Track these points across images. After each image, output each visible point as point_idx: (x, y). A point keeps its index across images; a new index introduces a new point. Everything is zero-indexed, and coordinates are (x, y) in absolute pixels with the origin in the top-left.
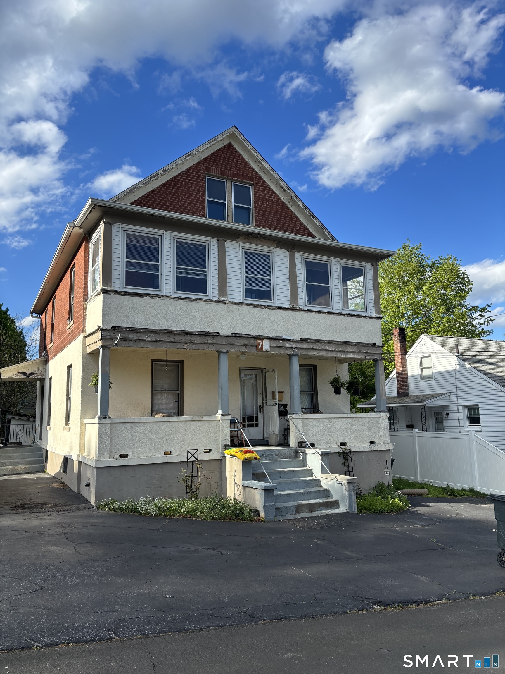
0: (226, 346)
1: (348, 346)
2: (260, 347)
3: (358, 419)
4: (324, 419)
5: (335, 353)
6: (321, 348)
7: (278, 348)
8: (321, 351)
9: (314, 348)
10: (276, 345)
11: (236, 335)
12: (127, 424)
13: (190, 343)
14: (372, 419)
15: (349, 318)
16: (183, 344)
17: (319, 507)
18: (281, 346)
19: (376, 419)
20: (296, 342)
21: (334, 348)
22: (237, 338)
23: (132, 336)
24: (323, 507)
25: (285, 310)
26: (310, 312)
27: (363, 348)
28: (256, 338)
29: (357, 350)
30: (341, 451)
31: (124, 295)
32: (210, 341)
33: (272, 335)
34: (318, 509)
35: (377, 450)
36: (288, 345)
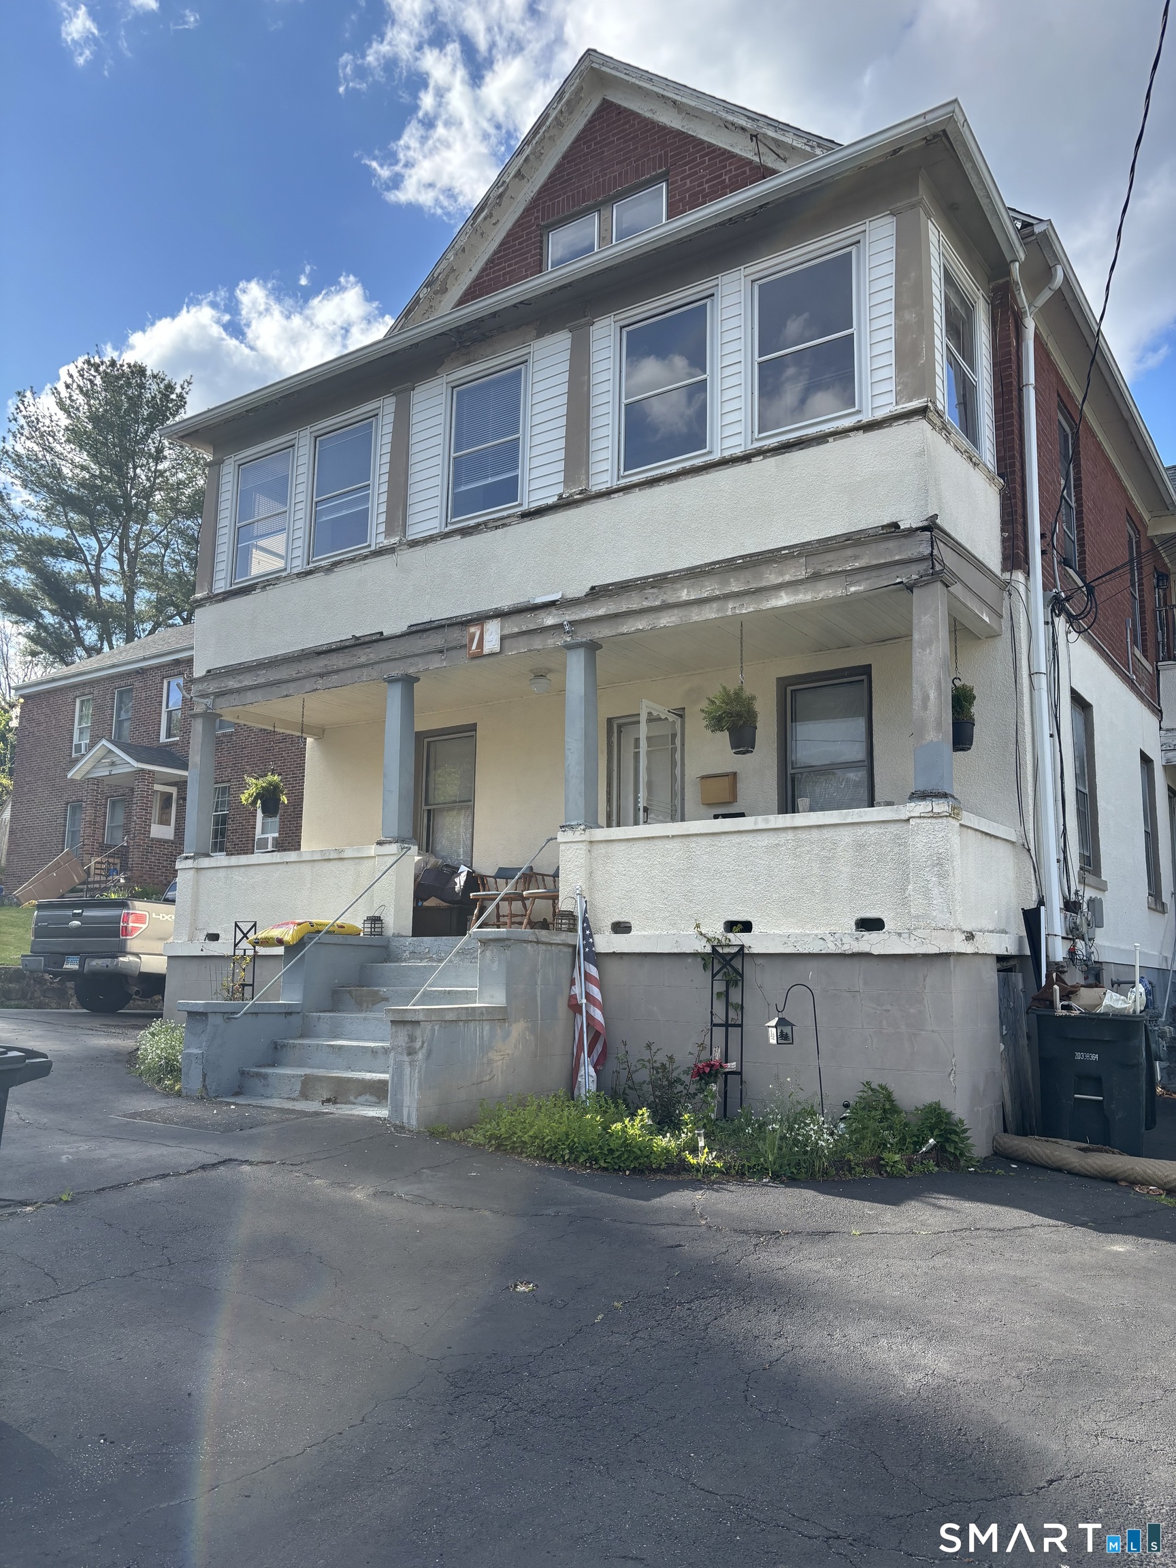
0: (397, 663)
1: (763, 568)
2: (474, 647)
3: (804, 835)
4: (665, 841)
5: (715, 605)
6: (657, 603)
7: (525, 638)
8: (664, 614)
9: (635, 606)
10: (516, 630)
11: (419, 628)
12: (221, 870)
13: (329, 673)
14: (872, 830)
15: (772, 462)
16: (314, 679)
17: (360, 1095)
18: (532, 627)
19: (893, 828)
20: (574, 605)
21: (709, 588)
22: (420, 634)
23: (232, 684)
24: (372, 1094)
25: (543, 516)
26: (621, 494)
27: (830, 556)
28: (464, 623)
29: (802, 574)
30: (709, 949)
31: (224, 600)
32: (363, 659)
33: (505, 603)
34: (356, 1098)
35: (867, 955)
36: (550, 621)
